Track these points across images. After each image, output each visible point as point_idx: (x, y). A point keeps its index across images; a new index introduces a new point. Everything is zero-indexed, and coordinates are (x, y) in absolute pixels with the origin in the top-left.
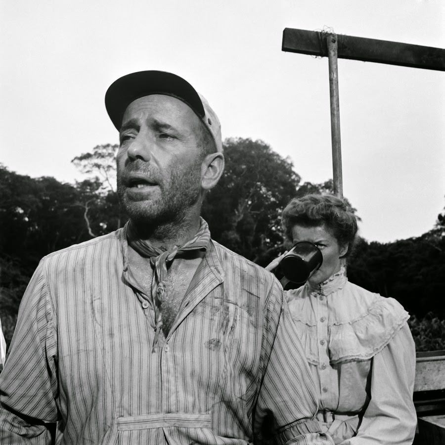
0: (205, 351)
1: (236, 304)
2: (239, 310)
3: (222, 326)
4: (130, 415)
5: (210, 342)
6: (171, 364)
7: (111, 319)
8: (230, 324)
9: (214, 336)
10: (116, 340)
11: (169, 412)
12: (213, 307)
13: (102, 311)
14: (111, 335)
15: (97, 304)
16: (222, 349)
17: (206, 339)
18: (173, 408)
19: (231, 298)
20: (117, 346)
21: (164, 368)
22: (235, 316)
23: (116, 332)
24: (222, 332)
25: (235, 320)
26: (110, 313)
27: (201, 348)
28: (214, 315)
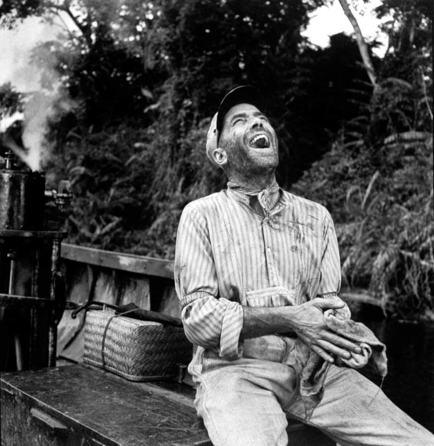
0: (291, 253)
1: (303, 224)
2: (305, 229)
3: (297, 238)
4: (253, 290)
5: (292, 248)
6: (272, 260)
7: (237, 235)
8: (302, 236)
9: (294, 244)
10: (242, 247)
11: (274, 286)
12: (289, 227)
13: (231, 231)
14: (239, 244)
15: (228, 226)
16: (299, 252)
17: (290, 246)
18: (276, 284)
19: (300, 221)
20: (243, 250)
21: (268, 262)
22: (303, 232)
23: (241, 242)
24: (298, 241)
25: (304, 234)
26: (236, 232)
27: (288, 251)
28: (291, 232)
